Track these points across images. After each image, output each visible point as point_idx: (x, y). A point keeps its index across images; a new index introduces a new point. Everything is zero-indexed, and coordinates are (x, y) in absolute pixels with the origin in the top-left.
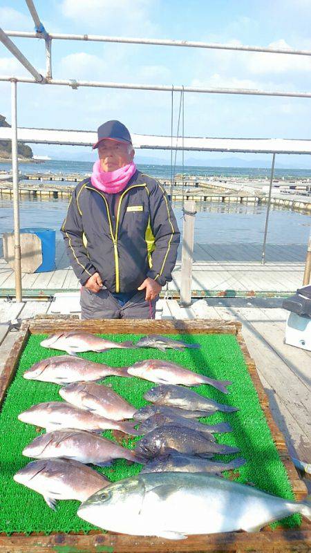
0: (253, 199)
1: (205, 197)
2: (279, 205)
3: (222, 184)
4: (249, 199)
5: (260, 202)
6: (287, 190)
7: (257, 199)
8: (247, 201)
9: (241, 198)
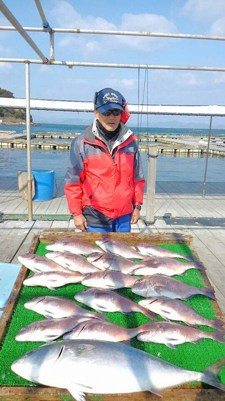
0: (197, 151)
1: (162, 150)
2: (216, 155)
3: (174, 140)
4: (195, 151)
5: (202, 153)
6: (222, 145)
7: (200, 151)
8: (193, 152)
9: (189, 150)
